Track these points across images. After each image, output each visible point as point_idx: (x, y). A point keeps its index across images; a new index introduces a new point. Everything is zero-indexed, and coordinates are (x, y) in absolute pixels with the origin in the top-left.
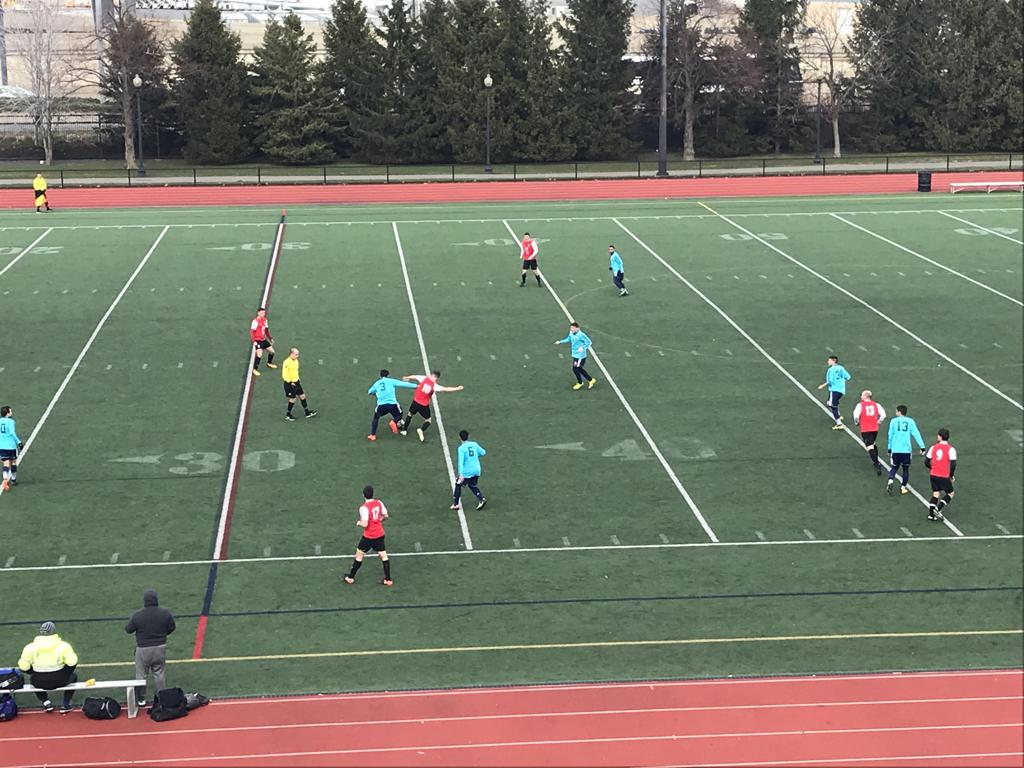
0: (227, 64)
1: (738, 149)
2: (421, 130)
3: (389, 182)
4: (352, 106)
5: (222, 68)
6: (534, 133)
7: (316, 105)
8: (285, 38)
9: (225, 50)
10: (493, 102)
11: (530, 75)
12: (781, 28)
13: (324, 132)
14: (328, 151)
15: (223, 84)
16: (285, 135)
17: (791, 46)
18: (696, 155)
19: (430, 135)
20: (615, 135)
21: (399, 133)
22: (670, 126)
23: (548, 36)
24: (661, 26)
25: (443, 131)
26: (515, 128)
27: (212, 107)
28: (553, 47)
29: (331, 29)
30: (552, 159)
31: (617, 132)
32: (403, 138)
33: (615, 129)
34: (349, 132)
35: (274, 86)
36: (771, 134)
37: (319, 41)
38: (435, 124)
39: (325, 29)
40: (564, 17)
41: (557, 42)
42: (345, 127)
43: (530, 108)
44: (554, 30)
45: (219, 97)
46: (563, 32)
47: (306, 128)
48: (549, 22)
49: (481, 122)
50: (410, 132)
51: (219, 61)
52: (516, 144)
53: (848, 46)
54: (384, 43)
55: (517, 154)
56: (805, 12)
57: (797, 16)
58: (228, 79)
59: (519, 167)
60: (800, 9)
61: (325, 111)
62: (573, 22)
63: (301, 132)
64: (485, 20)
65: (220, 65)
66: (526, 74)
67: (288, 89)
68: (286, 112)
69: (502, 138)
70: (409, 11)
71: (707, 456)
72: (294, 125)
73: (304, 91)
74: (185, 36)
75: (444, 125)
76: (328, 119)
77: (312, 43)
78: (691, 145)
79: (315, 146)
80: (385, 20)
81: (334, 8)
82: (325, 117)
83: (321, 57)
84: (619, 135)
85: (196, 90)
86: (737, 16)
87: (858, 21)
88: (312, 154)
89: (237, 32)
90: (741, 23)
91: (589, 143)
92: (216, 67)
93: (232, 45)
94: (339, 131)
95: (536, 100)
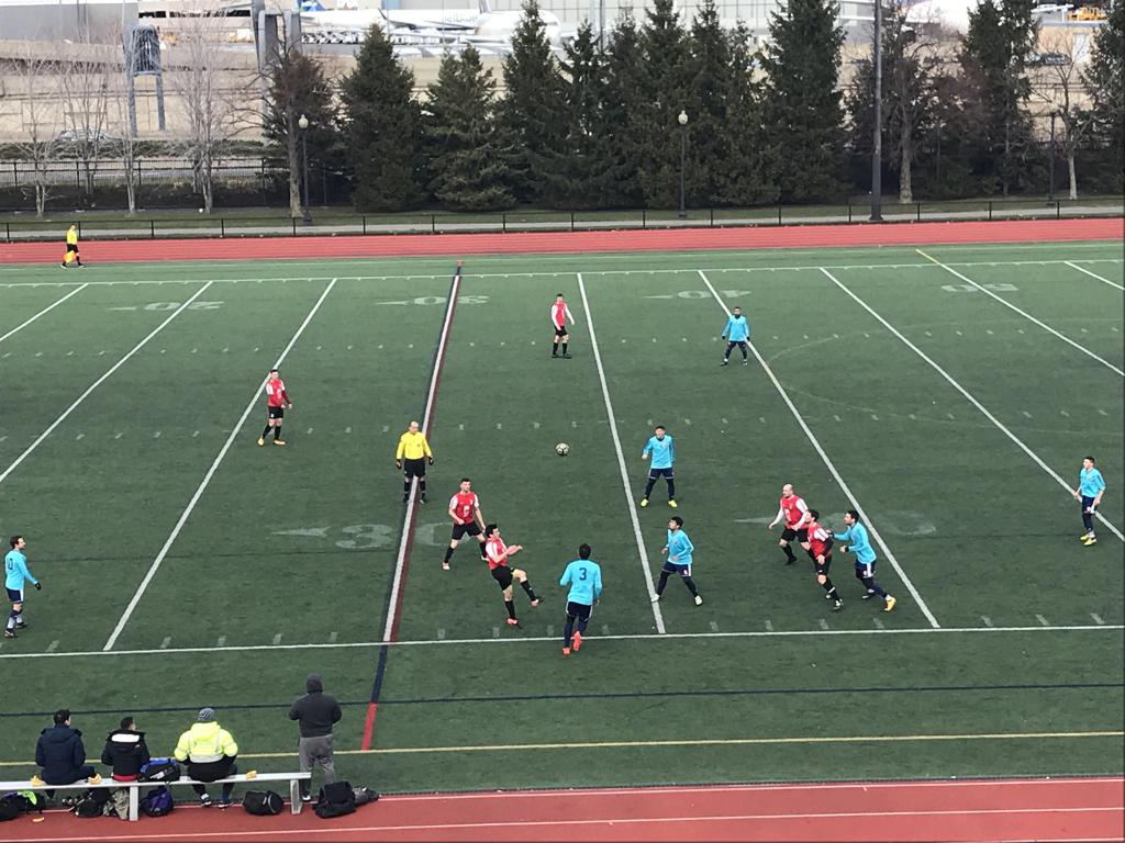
0: (400, 102)
1: (961, 190)
2: (609, 173)
3: (574, 230)
4: (533, 147)
5: (394, 106)
6: (733, 175)
7: (495, 146)
8: (462, 74)
9: (397, 87)
10: (689, 141)
11: (729, 111)
12: (1010, 56)
13: (504, 176)
14: (506, 197)
15: (395, 124)
16: (461, 179)
17: (1021, 76)
18: (913, 198)
19: (619, 177)
20: (823, 177)
21: (586, 176)
22: (884, 165)
23: (749, 68)
24: (875, 56)
25: (633, 173)
26: (711, 170)
27: (384, 150)
28: (754, 80)
29: (511, 62)
30: (753, 203)
31: (825, 173)
32: (590, 181)
33: (823, 169)
34: (530, 175)
35: (449, 126)
36: (999, 174)
37: (499, 76)
38: (625, 165)
39: (505, 63)
40: (767, 46)
41: (759, 74)
42: (526, 170)
43: (729, 147)
44: (756, 62)
45: (390, 139)
46: (766, 64)
47: (483, 172)
48: (751, 52)
49: (675, 164)
50: (596, 175)
51: (391, 99)
52: (713, 186)
53: (1085, 75)
54: (569, 78)
55: (714, 197)
56: (1036, 38)
57: (1028, 43)
58: (400, 117)
59: (716, 212)
60: (1031, 35)
61: (504, 153)
62: (776, 51)
63: (478, 175)
64: (680, 51)
65: (392, 103)
66: (724, 109)
67: (465, 129)
68: (462, 154)
69: (698, 180)
70: (596, 43)
71: (928, 531)
72: (471, 168)
73: (482, 132)
74: (355, 73)
75: (635, 166)
76: (507, 161)
77: (492, 79)
78: (908, 186)
79: (494, 191)
80: (571, 53)
81: (514, 41)
82: (504, 160)
83: (501, 94)
84: (828, 176)
85: (366, 130)
86: (960, 43)
87: (1096, 47)
88: (490, 200)
89: (410, 67)
90: (964, 51)
91: (794, 185)
92: (387, 106)
93: (405, 82)
94: (520, 175)
95: (736, 138)
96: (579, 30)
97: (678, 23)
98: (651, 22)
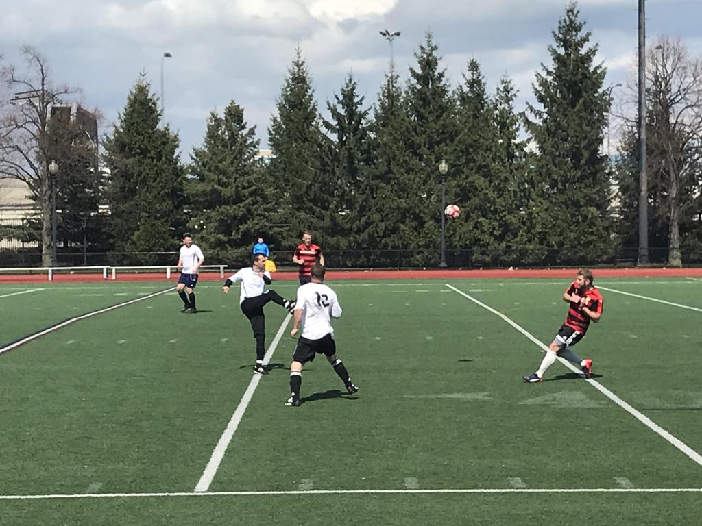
5: (155, 162)
13: (263, 232)
15: (155, 179)
18: (683, 262)
25: (396, 230)
35: (210, 182)
38: (387, 222)
40: (532, 109)
46: (530, 125)
50: (358, 232)
51: (152, 154)
54: (334, 137)
62: (538, 114)
68: (222, 209)
70: (360, 103)
75: (397, 222)
76: (269, 219)
77: (256, 138)
78: (677, 247)
80: (335, 112)
92: (147, 161)
96: (343, 90)
97: (443, 83)
98: (416, 81)
